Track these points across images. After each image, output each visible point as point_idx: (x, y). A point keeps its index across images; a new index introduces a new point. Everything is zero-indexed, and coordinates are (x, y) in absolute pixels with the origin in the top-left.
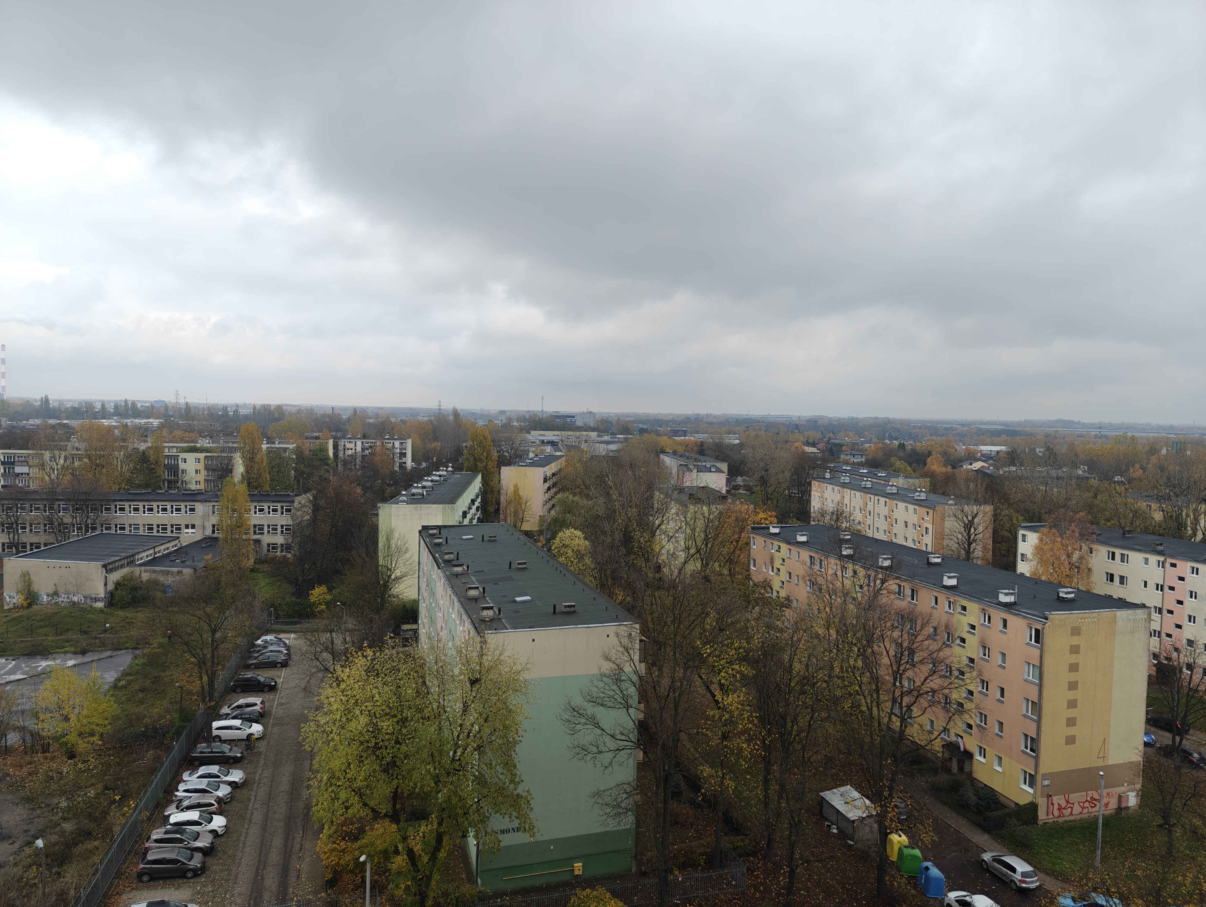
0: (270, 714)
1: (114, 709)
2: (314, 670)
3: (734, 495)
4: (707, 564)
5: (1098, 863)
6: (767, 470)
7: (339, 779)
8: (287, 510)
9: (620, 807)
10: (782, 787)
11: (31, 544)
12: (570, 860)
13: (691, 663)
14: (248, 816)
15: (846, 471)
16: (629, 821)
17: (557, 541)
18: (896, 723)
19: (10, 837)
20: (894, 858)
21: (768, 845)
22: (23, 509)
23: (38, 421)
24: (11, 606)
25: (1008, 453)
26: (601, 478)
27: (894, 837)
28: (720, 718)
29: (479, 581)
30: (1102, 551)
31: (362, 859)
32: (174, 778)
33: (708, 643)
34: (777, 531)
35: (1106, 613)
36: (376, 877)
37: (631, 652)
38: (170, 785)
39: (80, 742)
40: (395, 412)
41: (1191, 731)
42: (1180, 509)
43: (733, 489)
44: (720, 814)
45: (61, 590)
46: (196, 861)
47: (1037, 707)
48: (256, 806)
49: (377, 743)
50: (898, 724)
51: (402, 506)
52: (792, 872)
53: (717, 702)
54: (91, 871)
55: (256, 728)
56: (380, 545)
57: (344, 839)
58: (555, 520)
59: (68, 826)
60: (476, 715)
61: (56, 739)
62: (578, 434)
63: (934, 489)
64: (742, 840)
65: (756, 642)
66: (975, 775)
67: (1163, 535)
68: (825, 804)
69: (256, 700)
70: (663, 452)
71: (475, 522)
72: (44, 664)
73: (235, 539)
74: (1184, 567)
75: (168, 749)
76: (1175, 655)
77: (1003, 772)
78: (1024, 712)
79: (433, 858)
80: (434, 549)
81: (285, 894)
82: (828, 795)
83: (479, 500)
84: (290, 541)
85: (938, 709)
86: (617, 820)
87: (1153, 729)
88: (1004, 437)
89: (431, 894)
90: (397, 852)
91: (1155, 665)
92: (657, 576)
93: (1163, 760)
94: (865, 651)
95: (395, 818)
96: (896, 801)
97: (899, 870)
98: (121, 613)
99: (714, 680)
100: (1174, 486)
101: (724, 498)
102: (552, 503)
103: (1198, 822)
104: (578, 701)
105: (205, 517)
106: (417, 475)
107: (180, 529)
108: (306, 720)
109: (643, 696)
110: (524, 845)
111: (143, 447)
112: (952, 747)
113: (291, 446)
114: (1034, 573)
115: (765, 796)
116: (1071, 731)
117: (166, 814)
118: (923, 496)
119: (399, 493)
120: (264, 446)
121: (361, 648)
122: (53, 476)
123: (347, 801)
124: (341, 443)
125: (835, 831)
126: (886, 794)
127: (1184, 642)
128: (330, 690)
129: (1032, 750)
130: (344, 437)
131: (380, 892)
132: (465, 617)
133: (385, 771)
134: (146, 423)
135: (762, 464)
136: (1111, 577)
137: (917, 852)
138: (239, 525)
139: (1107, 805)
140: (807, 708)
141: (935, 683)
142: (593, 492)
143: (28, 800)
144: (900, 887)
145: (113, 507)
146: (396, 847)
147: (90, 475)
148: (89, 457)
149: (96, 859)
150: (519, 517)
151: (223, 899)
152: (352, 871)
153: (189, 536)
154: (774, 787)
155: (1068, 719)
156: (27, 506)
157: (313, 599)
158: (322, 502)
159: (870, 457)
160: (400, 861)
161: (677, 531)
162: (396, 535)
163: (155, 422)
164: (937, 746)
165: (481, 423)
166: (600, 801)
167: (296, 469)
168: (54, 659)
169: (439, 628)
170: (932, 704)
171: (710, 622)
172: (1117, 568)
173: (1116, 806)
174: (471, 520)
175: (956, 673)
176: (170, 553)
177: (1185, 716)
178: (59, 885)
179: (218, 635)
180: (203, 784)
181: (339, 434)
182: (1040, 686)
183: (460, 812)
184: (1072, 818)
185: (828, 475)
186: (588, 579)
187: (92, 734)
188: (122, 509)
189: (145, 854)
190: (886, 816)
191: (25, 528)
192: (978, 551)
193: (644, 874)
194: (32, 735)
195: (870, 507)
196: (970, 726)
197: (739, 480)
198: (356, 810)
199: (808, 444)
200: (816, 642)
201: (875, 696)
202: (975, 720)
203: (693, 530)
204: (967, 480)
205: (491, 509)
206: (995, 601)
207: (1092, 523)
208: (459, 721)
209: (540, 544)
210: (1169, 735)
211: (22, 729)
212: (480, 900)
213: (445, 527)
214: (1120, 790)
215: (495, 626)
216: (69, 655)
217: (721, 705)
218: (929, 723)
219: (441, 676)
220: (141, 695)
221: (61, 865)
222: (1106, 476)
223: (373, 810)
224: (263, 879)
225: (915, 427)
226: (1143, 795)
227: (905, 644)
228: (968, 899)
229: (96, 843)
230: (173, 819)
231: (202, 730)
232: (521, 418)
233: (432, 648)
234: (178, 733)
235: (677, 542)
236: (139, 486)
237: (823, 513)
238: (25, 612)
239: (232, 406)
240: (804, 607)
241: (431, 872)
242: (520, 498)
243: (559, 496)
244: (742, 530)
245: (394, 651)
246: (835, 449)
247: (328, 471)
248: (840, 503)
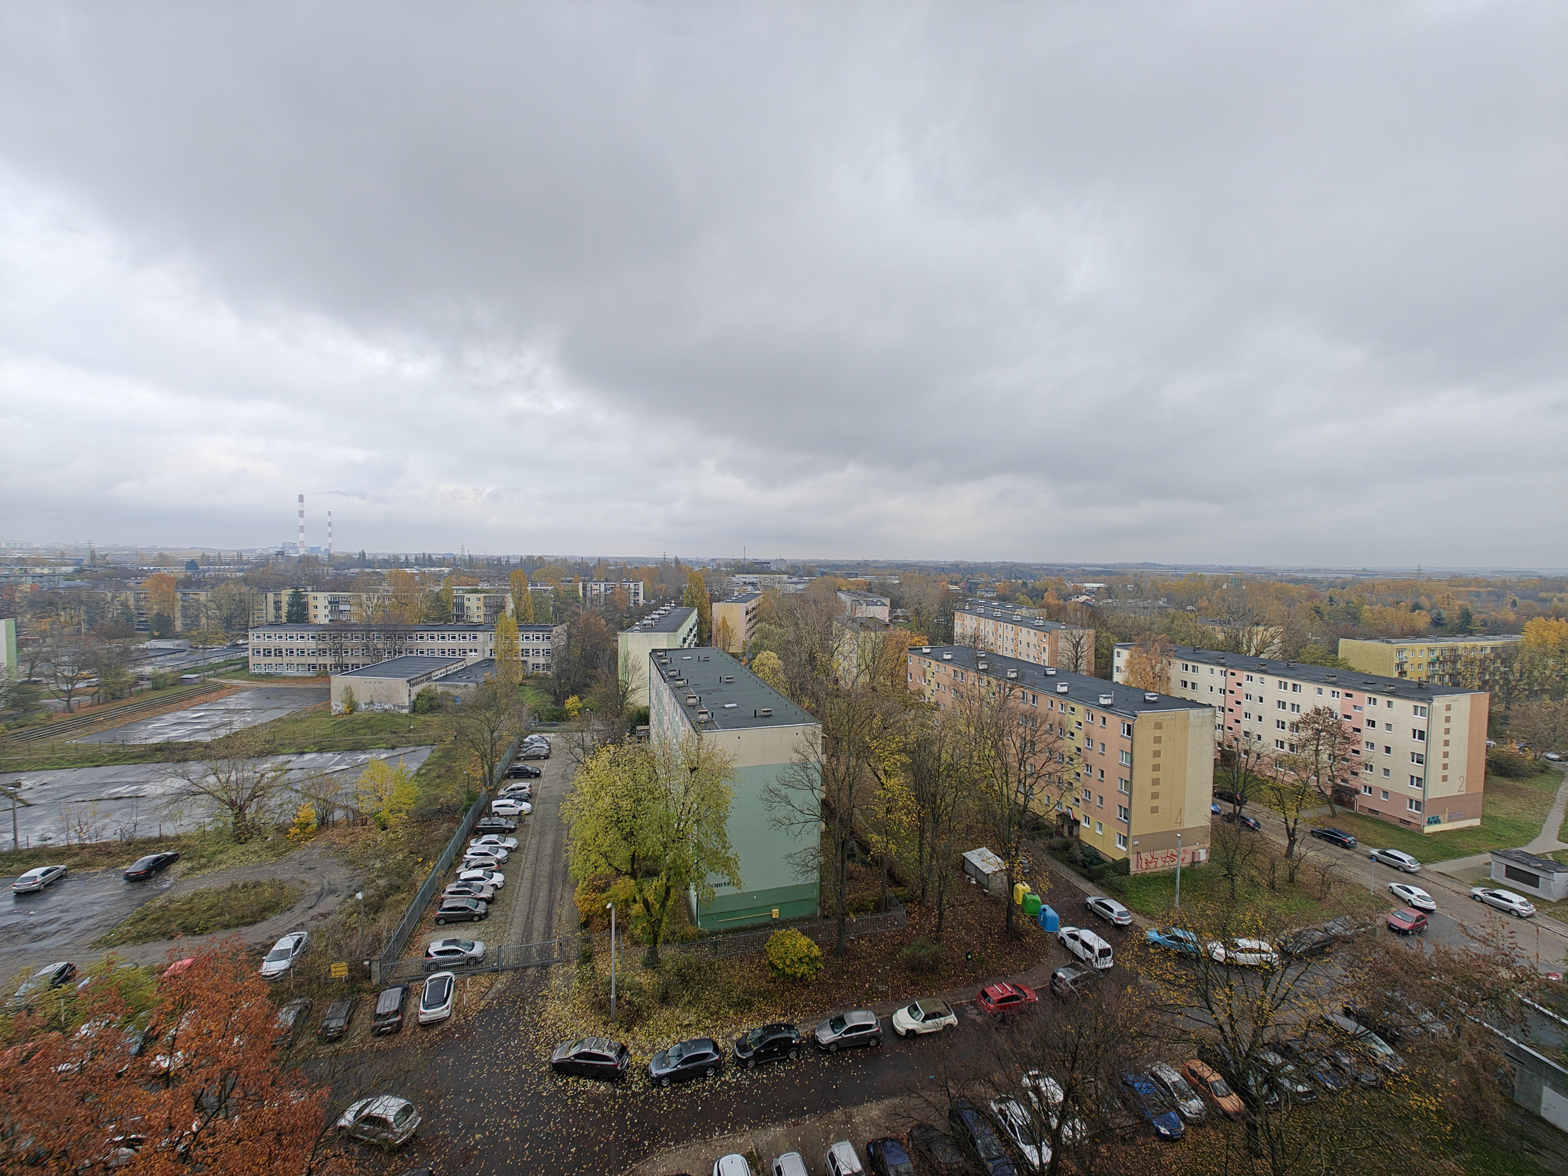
0: (536, 795)
1: (417, 791)
2: (569, 762)
3: (895, 623)
4: (874, 677)
5: (1177, 905)
6: (920, 604)
7: (589, 845)
8: (547, 638)
9: (807, 866)
10: (933, 849)
11: (353, 665)
12: (770, 907)
13: (862, 754)
14: (521, 873)
15: (981, 604)
16: (815, 876)
17: (757, 661)
18: (1021, 799)
19: (336, 892)
20: (1019, 902)
21: (922, 894)
22: (346, 637)
23: (357, 570)
24: (337, 713)
25: (1106, 589)
26: (791, 612)
27: (1019, 886)
28: (885, 796)
29: (697, 692)
30: (1178, 664)
31: (609, 906)
32: (463, 844)
33: (875, 738)
34: (928, 651)
35: (1181, 712)
36: (619, 921)
37: (815, 746)
38: (460, 850)
39: (391, 817)
40: (630, 561)
41: (1248, 802)
42: (1237, 630)
43: (894, 618)
44: (885, 871)
45: (376, 700)
46: (481, 908)
47: (1129, 784)
48: (527, 866)
49: (618, 818)
50: (1023, 799)
51: (637, 634)
52: (941, 913)
53: (882, 784)
54: (400, 916)
55: (526, 806)
56: (620, 664)
57: (594, 891)
58: (755, 645)
59: (382, 882)
60: (695, 796)
61: (373, 815)
62: (772, 576)
63: (1049, 617)
64: (903, 891)
65: (912, 738)
66: (1081, 838)
67: (1225, 651)
68: (966, 861)
69: (525, 784)
70: (840, 590)
71: (692, 646)
72: (363, 757)
73: (508, 661)
74: (1241, 676)
75: (459, 822)
76: (1235, 743)
77: (1103, 835)
78: (1119, 789)
79: (663, 905)
80: (661, 667)
81: (550, 933)
82: (968, 855)
83: (696, 629)
84: (550, 661)
85: (1053, 788)
86: (806, 876)
87: (1218, 801)
88: (1103, 576)
89: (662, 933)
90: (635, 901)
91: (1219, 751)
92: (836, 687)
93: (1226, 824)
94: (997, 744)
95: (633, 875)
96: (1021, 858)
97: (1023, 911)
98: (422, 718)
99: (880, 767)
100: (1233, 613)
101: (887, 625)
102: (752, 631)
103: (1254, 873)
104: (774, 784)
105: (485, 643)
106: (648, 610)
107: (465, 653)
108: (564, 799)
109: (825, 780)
110: (733, 896)
111: (437, 589)
112: (1063, 816)
113: (550, 588)
114: (1126, 682)
115: (920, 857)
116: (1155, 803)
117: (458, 872)
118: (1041, 623)
119: (633, 624)
120: (529, 588)
121: (605, 745)
122: (369, 613)
123: (596, 862)
124: (589, 585)
125: (974, 882)
126: (1013, 853)
127: (1242, 733)
128: (582, 777)
129: (1125, 818)
130: (591, 581)
131: (623, 932)
132: (685, 720)
133: (625, 839)
134: (439, 571)
135: (916, 599)
136: (1185, 684)
137: (1037, 898)
138: (510, 650)
139: (1183, 859)
140: (952, 788)
141: (1051, 767)
142: (784, 622)
143: (352, 862)
144: (1024, 924)
145: (414, 636)
146: (635, 897)
147: (397, 611)
148: (396, 598)
149: (403, 908)
150: (727, 643)
151: (502, 937)
152: (601, 916)
153: (473, 658)
154: (927, 849)
155: (1153, 794)
156: (349, 635)
157: (567, 706)
158: (574, 631)
159: (1000, 593)
160: (637, 908)
161: (851, 652)
162: (632, 656)
163: (446, 570)
164: (1053, 816)
165: (697, 569)
166: (792, 861)
167: (554, 606)
168: (371, 753)
169: (666, 728)
170: (1048, 783)
171: (877, 721)
172: (1190, 677)
173: (1190, 861)
174: (690, 644)
175: (1067, 759)
176: (458, 671)
177: (1243, 791)
178: (375, 928)
179: (495, 734)
180: (486, 849)
181: (587, 578)
182: (1131, 768)
183: (684, 870)
184: (1156, 870)
185: (967, 607)
186: (782, 690)
187: (400, 811)
188: (421, 638)
189: (441, 903)
190: (1012, 870)
191: (347, 652)
192: (1083, 665)
193: (826, 917)
194: (353, 812)
195: (1000, 632)
196: (1078, 800)
197: (899, 612)
198: (604, 869)
199: (952, 583)
200: (959, 737)
201: (1005, 778)
202: (1081, 796)
203: (863, 651)
204: (1075, 610)
205: (705, 636)
206: (1097, 703)
207: (1171, 643)
208: (682, 801)
209: (743, 663)
210: (1231, 805)
211: (346, 807)
212: (700, 937)
213: (670, 650)
214: (1193, 848)
215: (709, 727)
216: (382, 750)
217: (885, 786)
218: (1046, 798)
219: (667, 765)
220: (437, 781)
221: (376, 912)
222: (1181, 607)
223: (616, 869)
224: (532, 921)
225: (1035, 569)
226: (1212, 853)
227: (1028, 738)
228: (1076, 933)
229: (403, 895)
230: (463, 876)
231: (484, 808)
232: (728, 565)
233: (660, 744)
234: (466, 810)
235: (851, 660)
236: (434, 620)
237: (964, 637)
238: (348, 717)
239: (504, 557)
240: (949, 710)
241: (662, 916)
242: (728, 627)
243: (758, 626)
244: (901, 650)
245: (631, 747)
246: (972, 587)
247: (579, 607)
248: (977, 628)
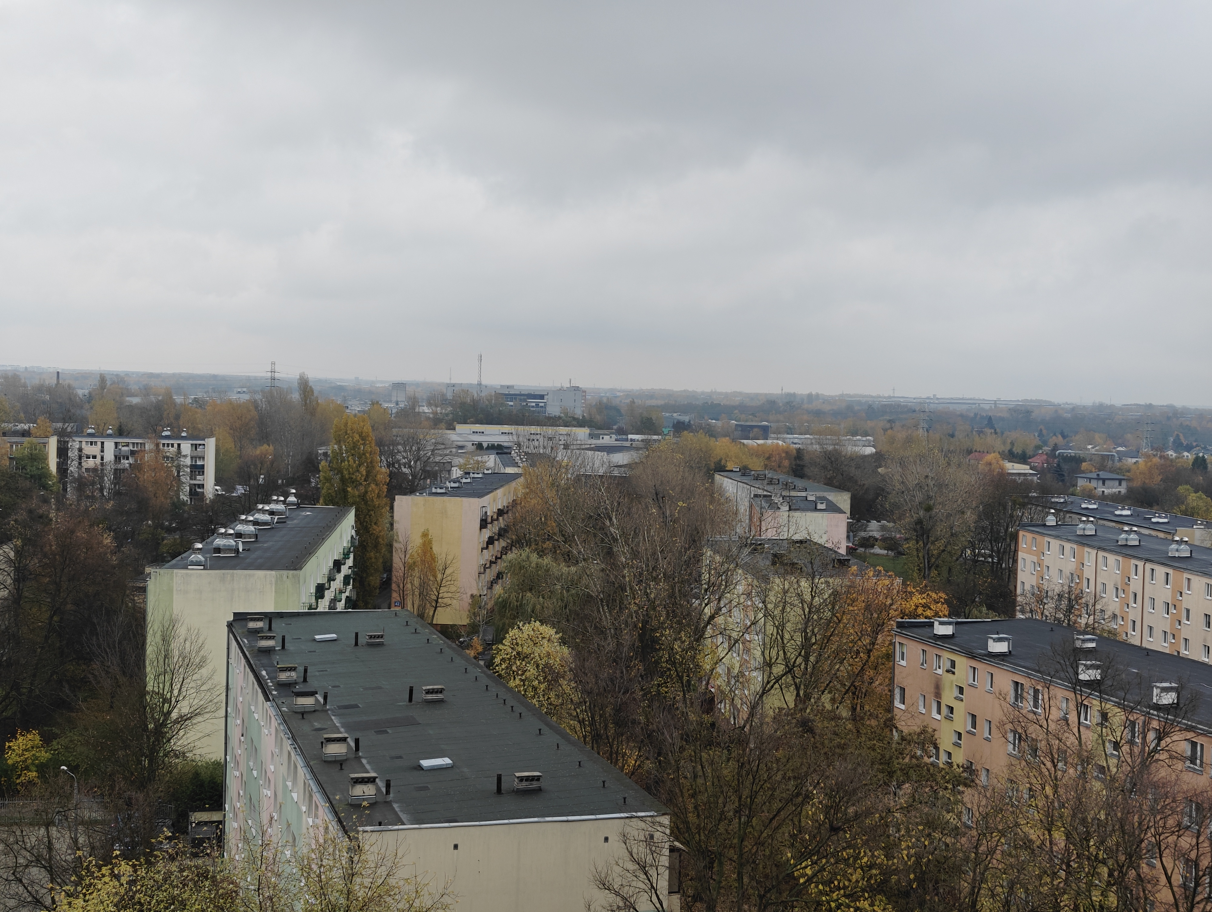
3: (862, 558)
4: (808, 697)
6: (929, 509)
13: (773, 896)
15: (1087, 512)
17: (505, 648)
26: (596, 521)
29: (348, 727)
33: (808, 855)
34: (948, 630)
37: (652, 872)
43: (861, 545)
51: (195, 572)
58: (503, 605)
62: (550, 431)
65: (903, 856)
70: (721, 468)
71: (340, 606)
80: (258, 660)
83: (350, 562)
92: (707, 719)
94: (1123, 875)
101: (843, 563)
102: (496, 569)
106: (226, 511)
119: (188, 547)
121: (107, 859)
124: (74, 444)
130: (79, 432)
132: (318, 798)
135: (919, 497)
142: (579, 548)
150: (430, 598)
157: (12, 758)
158: (33, 563)
159: (1137, 484)
161: (747, 629)
162: (182, 631)
165: (355, 407)
169: (265, 820)
171: (813, 811)
174: (334, 601)
181: (70, 427)
185: (1051, 520)
186: (568, 725)
195: (1135, 585)
197: (874, 528)
199: (1012, 457)
200: (1024, 855)
203: (781, 627)
205: (375, 580)
209: (471, 653)
213: (281, 615)
215: (378, 817)
233: (251, 860)
235: (748, 651)
237: (1041, 597)
240: (1001, 785)
242: (433, 559)
243: (511, 556)
244: (878, 628)
245: (174, 867)
246: (1065, 467)
247: (46, 501)
248: (1076, 576)
